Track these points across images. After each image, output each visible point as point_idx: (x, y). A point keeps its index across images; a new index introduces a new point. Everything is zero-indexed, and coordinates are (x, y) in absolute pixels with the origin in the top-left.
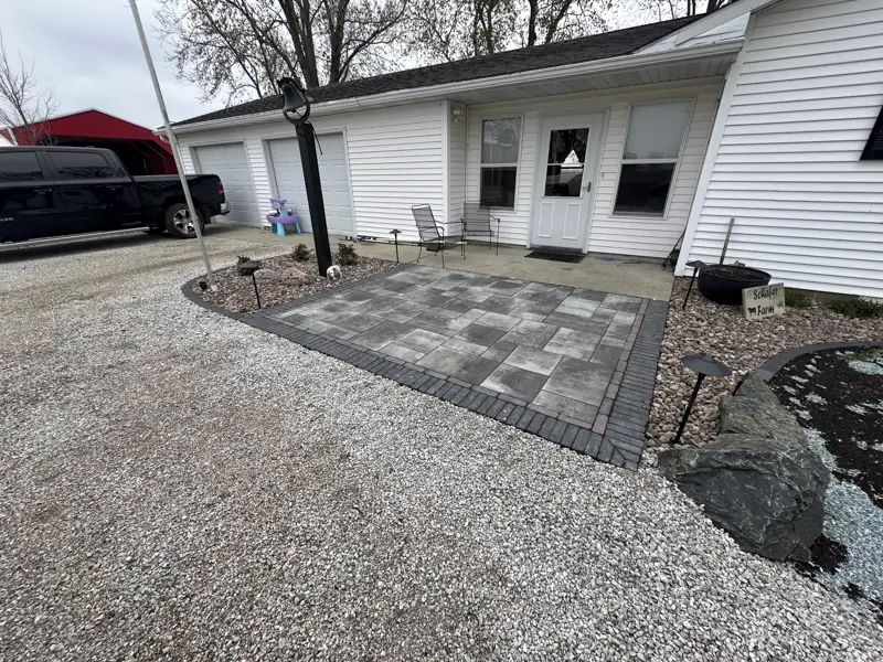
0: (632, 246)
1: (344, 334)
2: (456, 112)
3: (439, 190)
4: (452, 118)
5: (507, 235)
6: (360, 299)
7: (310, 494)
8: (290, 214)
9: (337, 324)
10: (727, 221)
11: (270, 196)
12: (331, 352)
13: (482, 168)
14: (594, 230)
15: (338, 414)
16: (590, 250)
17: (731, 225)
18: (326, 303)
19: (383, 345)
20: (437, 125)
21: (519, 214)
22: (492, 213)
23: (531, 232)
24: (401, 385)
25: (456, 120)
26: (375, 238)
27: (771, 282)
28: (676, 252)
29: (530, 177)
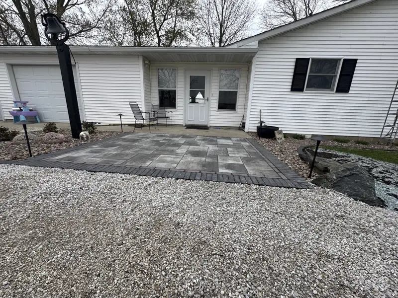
0: (226, 123)
1: (116, 162)
2: (146, 62)
3: (140, 97)
4: (145, 64)
5: (176, 121)
6: (113, 146)
7: (173, 258)
8: (31, 110)
9: (105, 158)
10: (259, 111)
11: (13, 100)
12: (114, 171)
13: (159, 90)
14: (211, 117)
15: (150, 202)
16: (211, 125)
17: (261, 112)
18: (89, 150)
19: (148, 163)
20: (137, 66)
21: (178, 111)
22: (167, 110)
23: (185, 118)
24: (177, 179)
25: (146, 66)
26: (100, 123)
27: (279, 129)
28: (244, 124)
29: (183, 95)
